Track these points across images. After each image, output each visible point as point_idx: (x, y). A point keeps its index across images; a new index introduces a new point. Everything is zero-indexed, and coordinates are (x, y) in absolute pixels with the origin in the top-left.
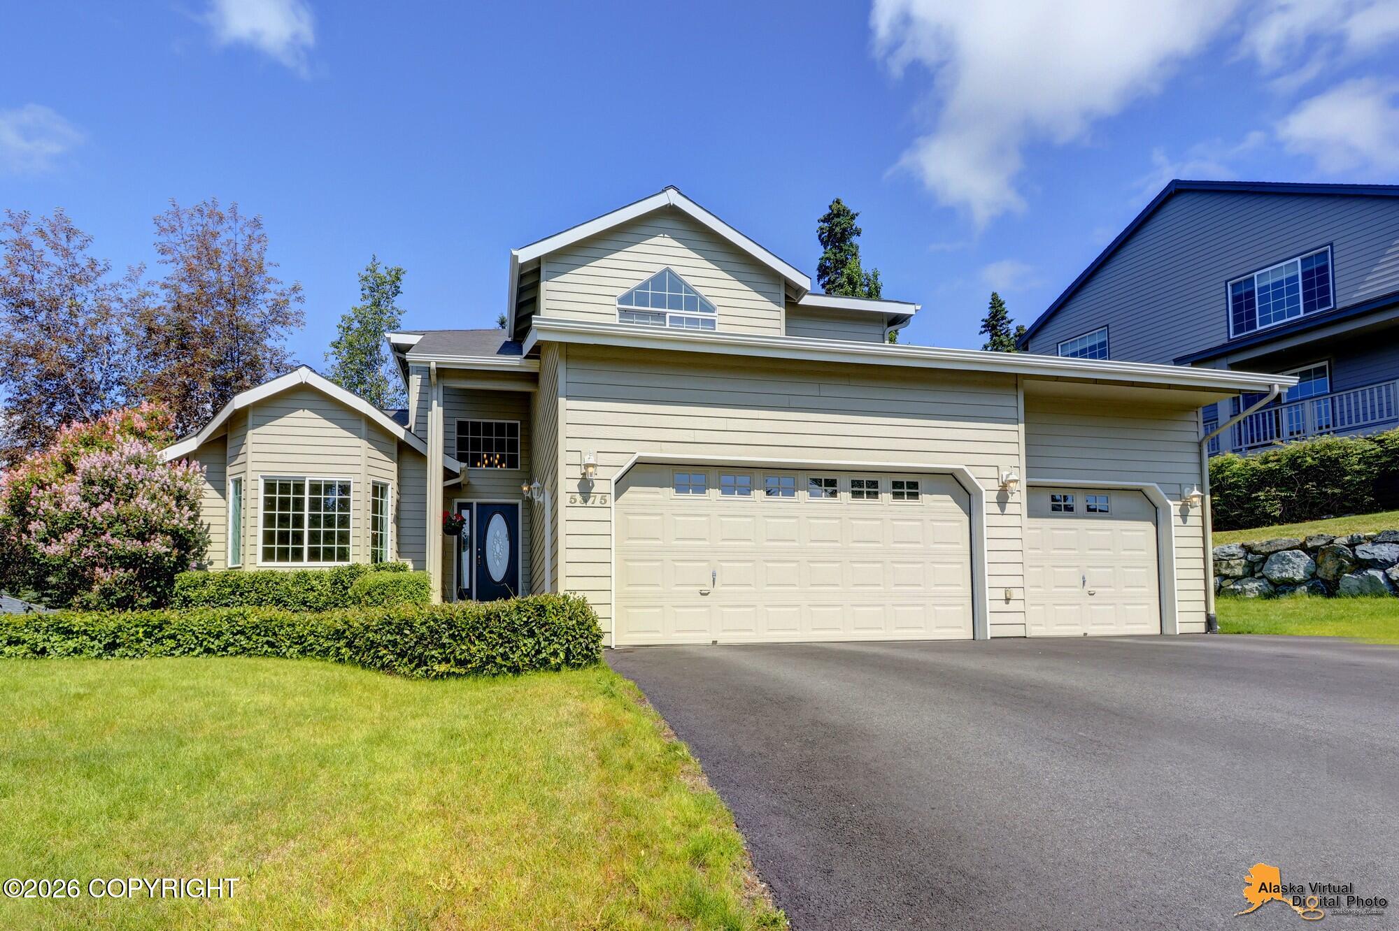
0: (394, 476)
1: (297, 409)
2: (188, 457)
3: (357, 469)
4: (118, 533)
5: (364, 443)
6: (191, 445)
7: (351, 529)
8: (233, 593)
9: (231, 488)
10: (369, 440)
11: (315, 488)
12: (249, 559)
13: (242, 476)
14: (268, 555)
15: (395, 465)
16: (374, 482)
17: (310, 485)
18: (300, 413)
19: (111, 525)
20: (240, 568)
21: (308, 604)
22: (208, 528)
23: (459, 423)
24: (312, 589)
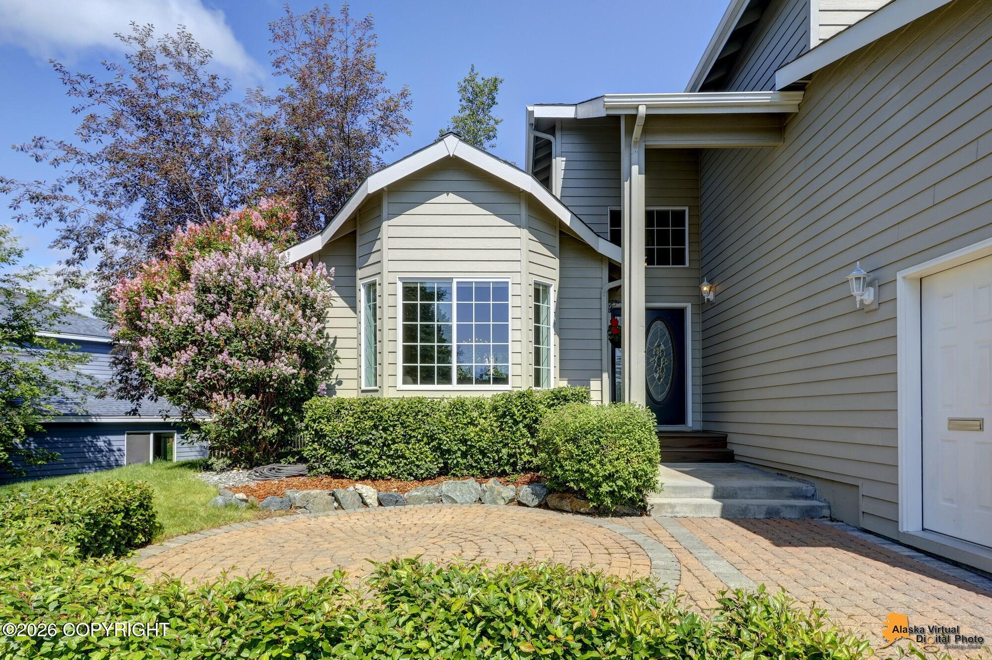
0: (556, 274)
1: (440, 193)
2: (314, 258)
3: (516, 267)
4: (238, 351)
5: (524, 233)
6: (315, 244)
7: (510, 343)
8: (375, 427)
9: (362, 295)
10: (531, 229)
11: (465, 291)
12: (387, 381)
13: (377, 278)
14: (410, 374)
15: (558, 260)
16: (536, 283)
17: (458, 288)
18: (443, 198)
19: (228, 341)
20: (377, 391)
21: (469, 443)
22: (335, 342)
23: (611, 212)
24: (472, 423)
